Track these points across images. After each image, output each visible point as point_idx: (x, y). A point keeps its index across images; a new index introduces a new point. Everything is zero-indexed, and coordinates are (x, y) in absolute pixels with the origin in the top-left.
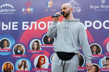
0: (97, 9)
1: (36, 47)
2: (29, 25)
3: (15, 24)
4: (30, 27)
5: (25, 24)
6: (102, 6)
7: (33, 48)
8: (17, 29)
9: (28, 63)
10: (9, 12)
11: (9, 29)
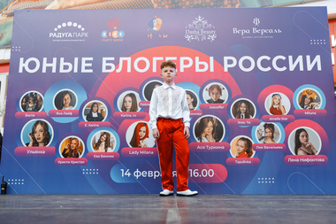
0: (245, 34)
1: (129, 105)
2: (116, 63)
3: (87, 62)
4: (117, 67)
5: (107, 62)
6: (255, 30)
7: (124, 109)
8: (91, 71)
9: (114, 137)
10: (75, 38)
11: (76, 71)
